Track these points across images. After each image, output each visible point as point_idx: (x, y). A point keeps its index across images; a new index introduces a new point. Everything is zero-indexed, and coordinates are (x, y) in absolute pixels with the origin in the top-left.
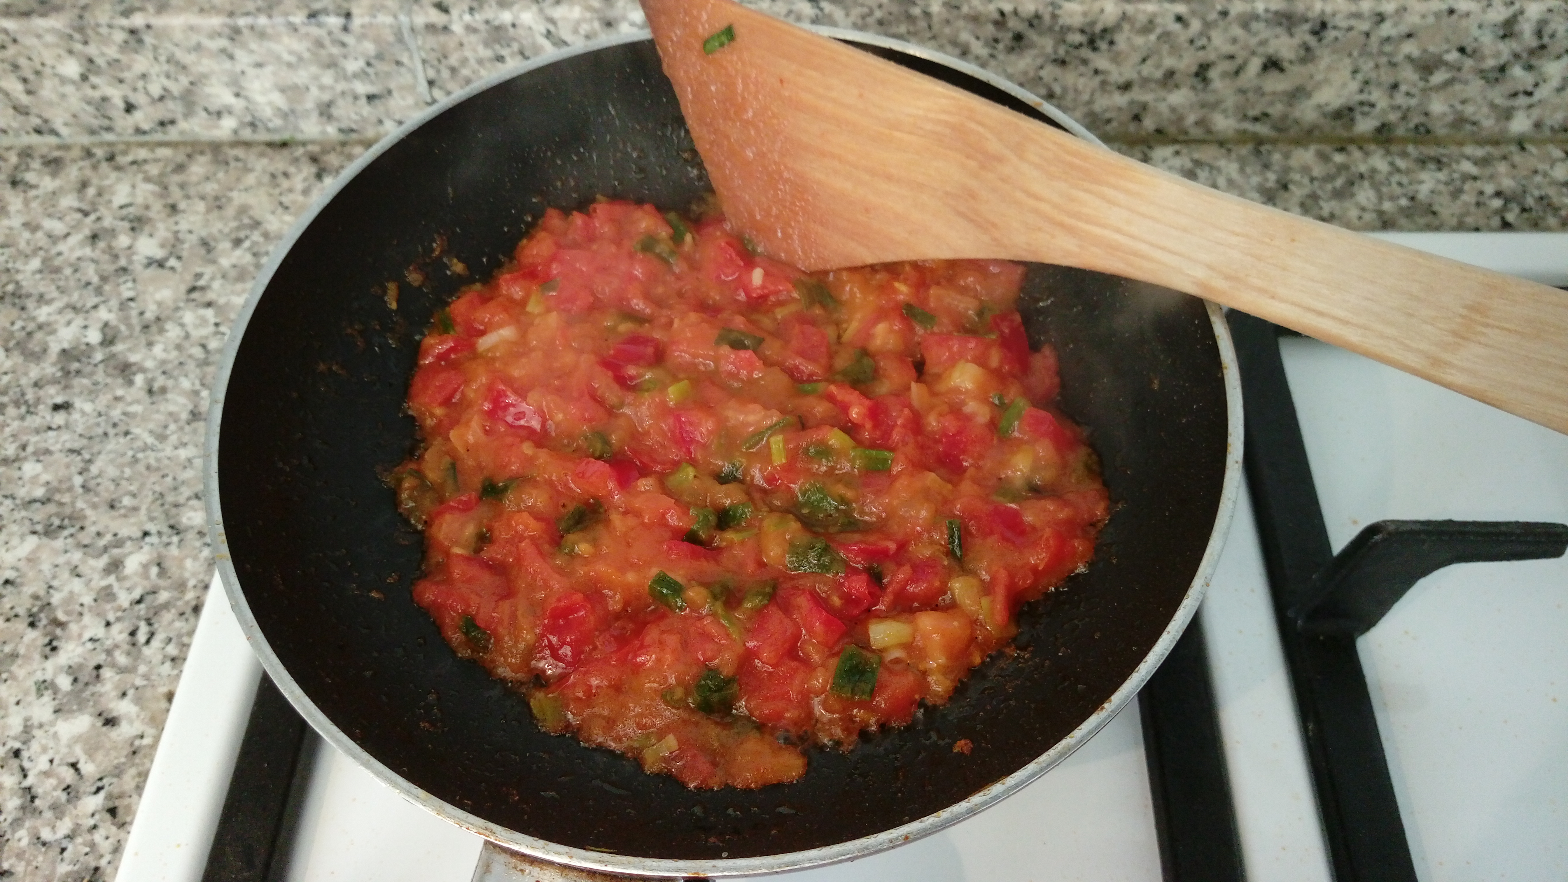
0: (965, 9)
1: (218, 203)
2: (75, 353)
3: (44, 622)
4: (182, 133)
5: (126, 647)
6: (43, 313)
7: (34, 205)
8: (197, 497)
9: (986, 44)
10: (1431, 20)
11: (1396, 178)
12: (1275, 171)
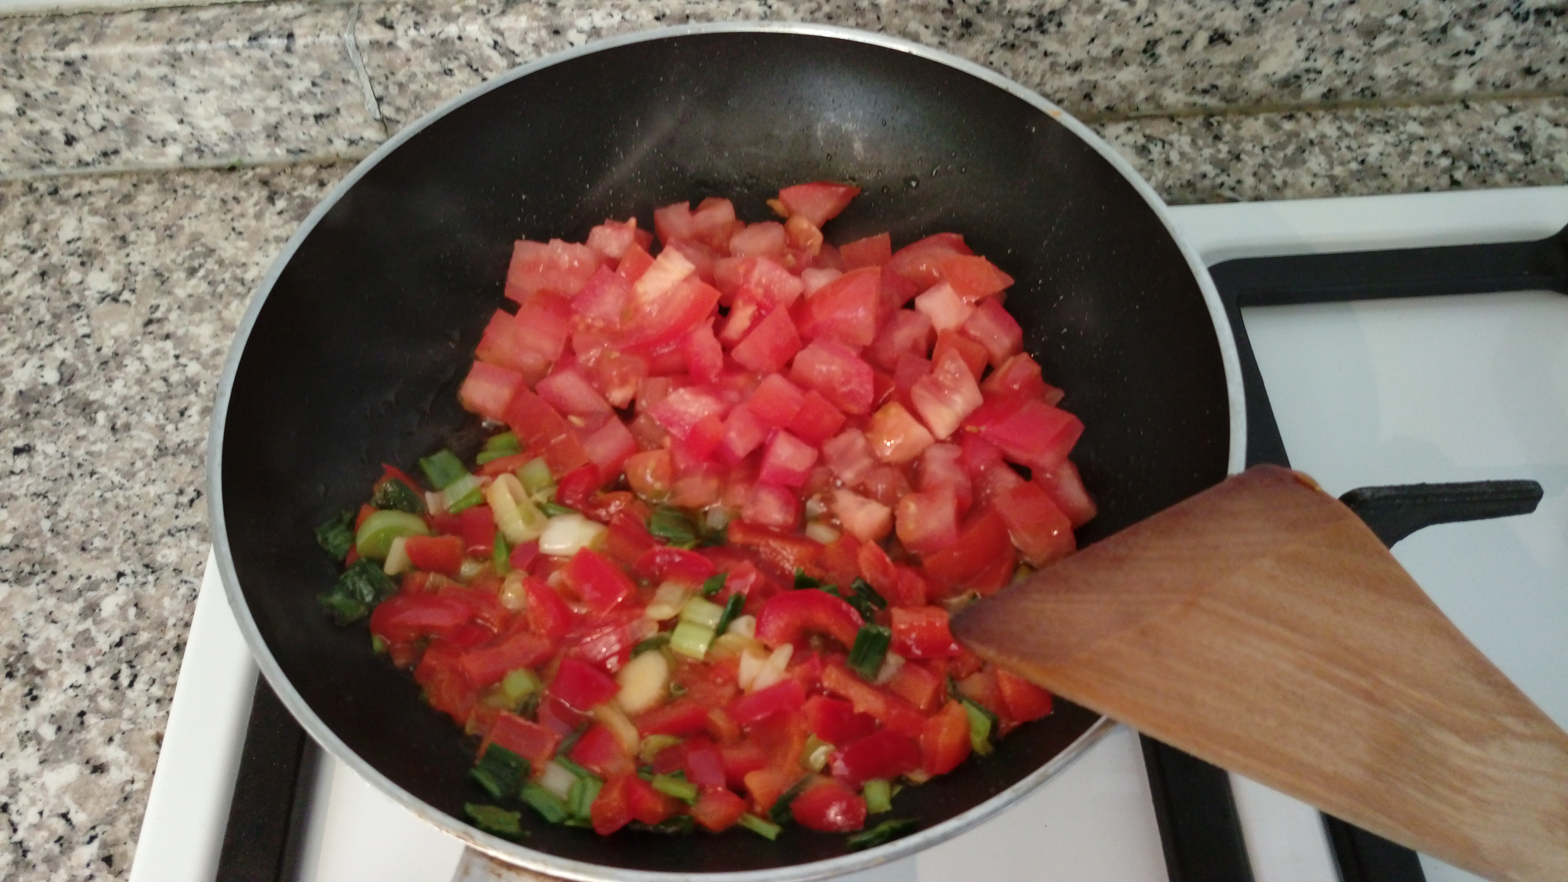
1: (168, 232)
2: (33, 394)
3: (22, 671)
4: (126, 162)
5: (109, 691)
8: (170, 534)
9: (935, 32)
11: (1344, 143)
12: (1226, 143)
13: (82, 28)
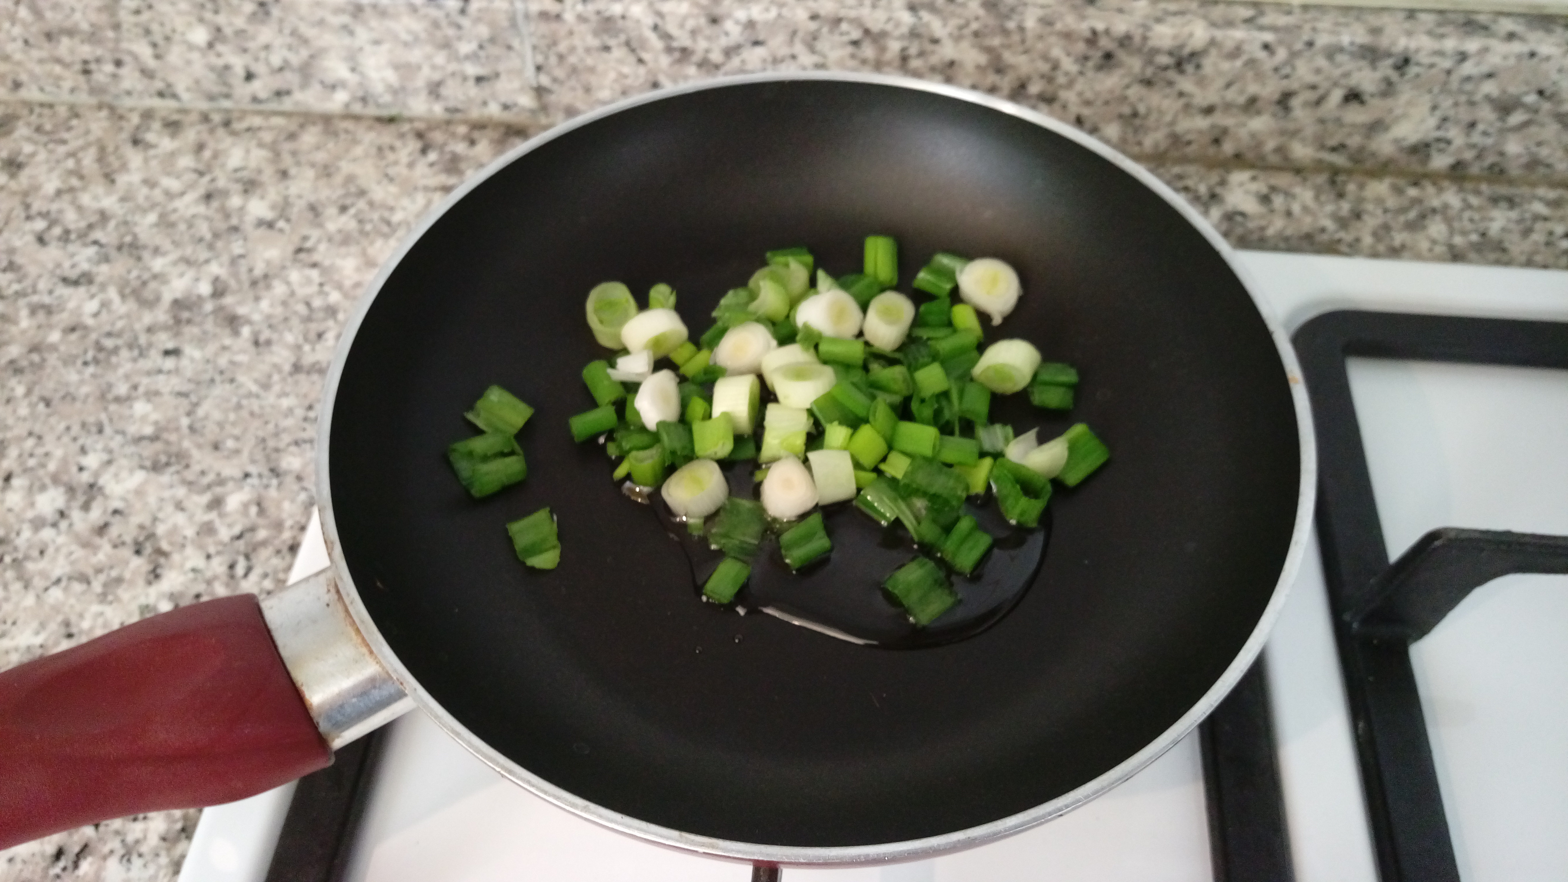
0: (1059, 26)
1: (327, 171)
2: (187, 303)
3: (149, 550)
4: (297, 103)
6: (158, 264)
7: (154, 163)
10: (1512, 61)
11: (1467, 214)
12: (1349, 201)
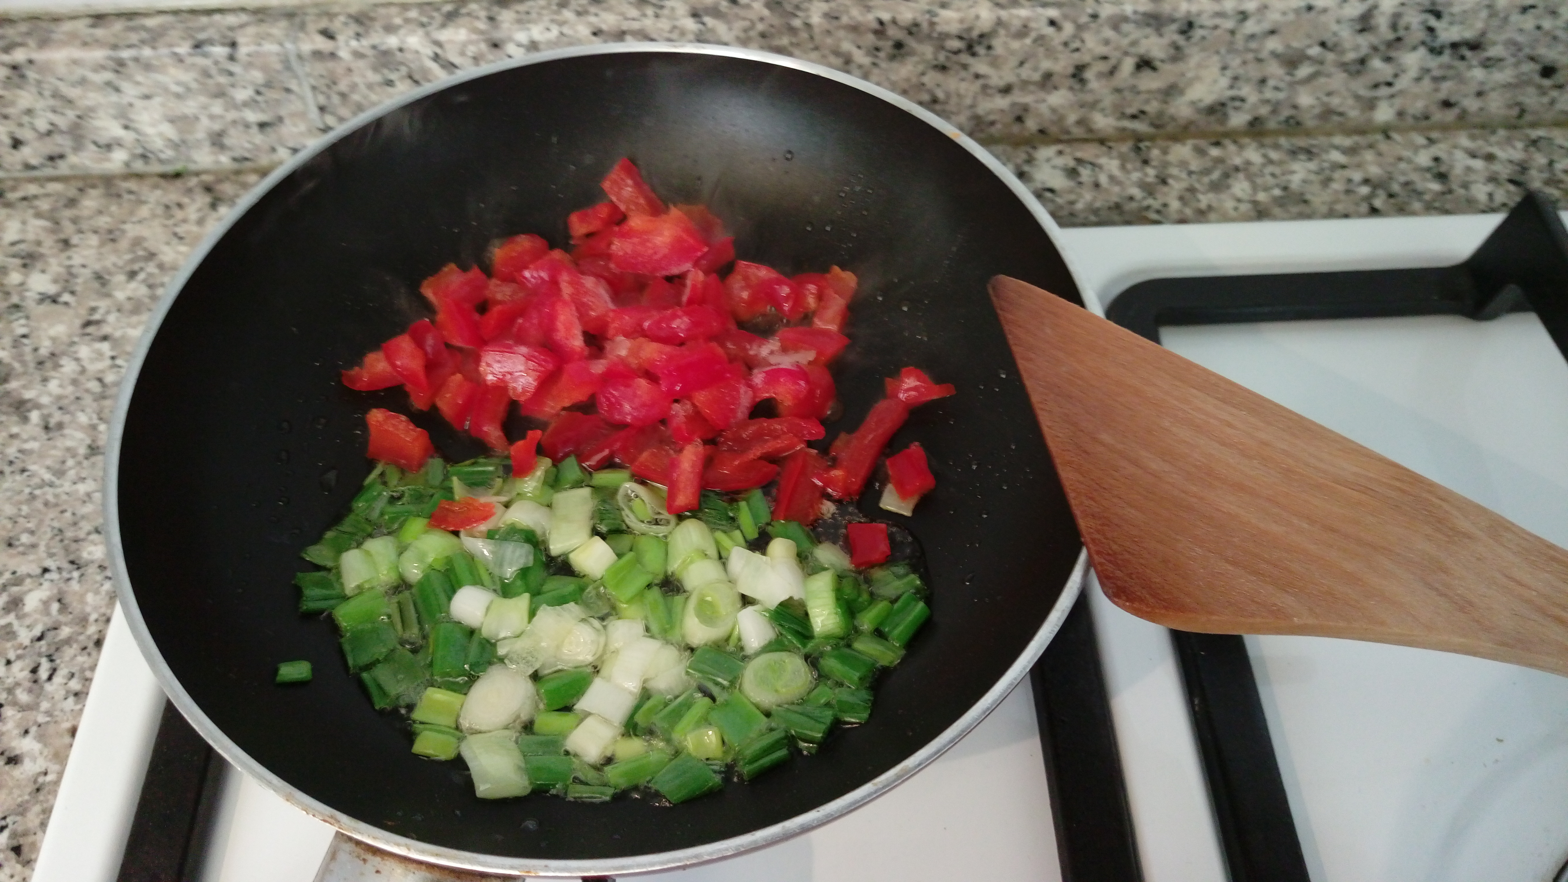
0: (845, 20)
1: (111, 237)
4: (73, 167)
5: (27, 684)
8: (97, 531)
9: (869, 53)
10: (1291, 17)
11: (1270, 169)
12: (1154, 167)
13: (28, 34)
